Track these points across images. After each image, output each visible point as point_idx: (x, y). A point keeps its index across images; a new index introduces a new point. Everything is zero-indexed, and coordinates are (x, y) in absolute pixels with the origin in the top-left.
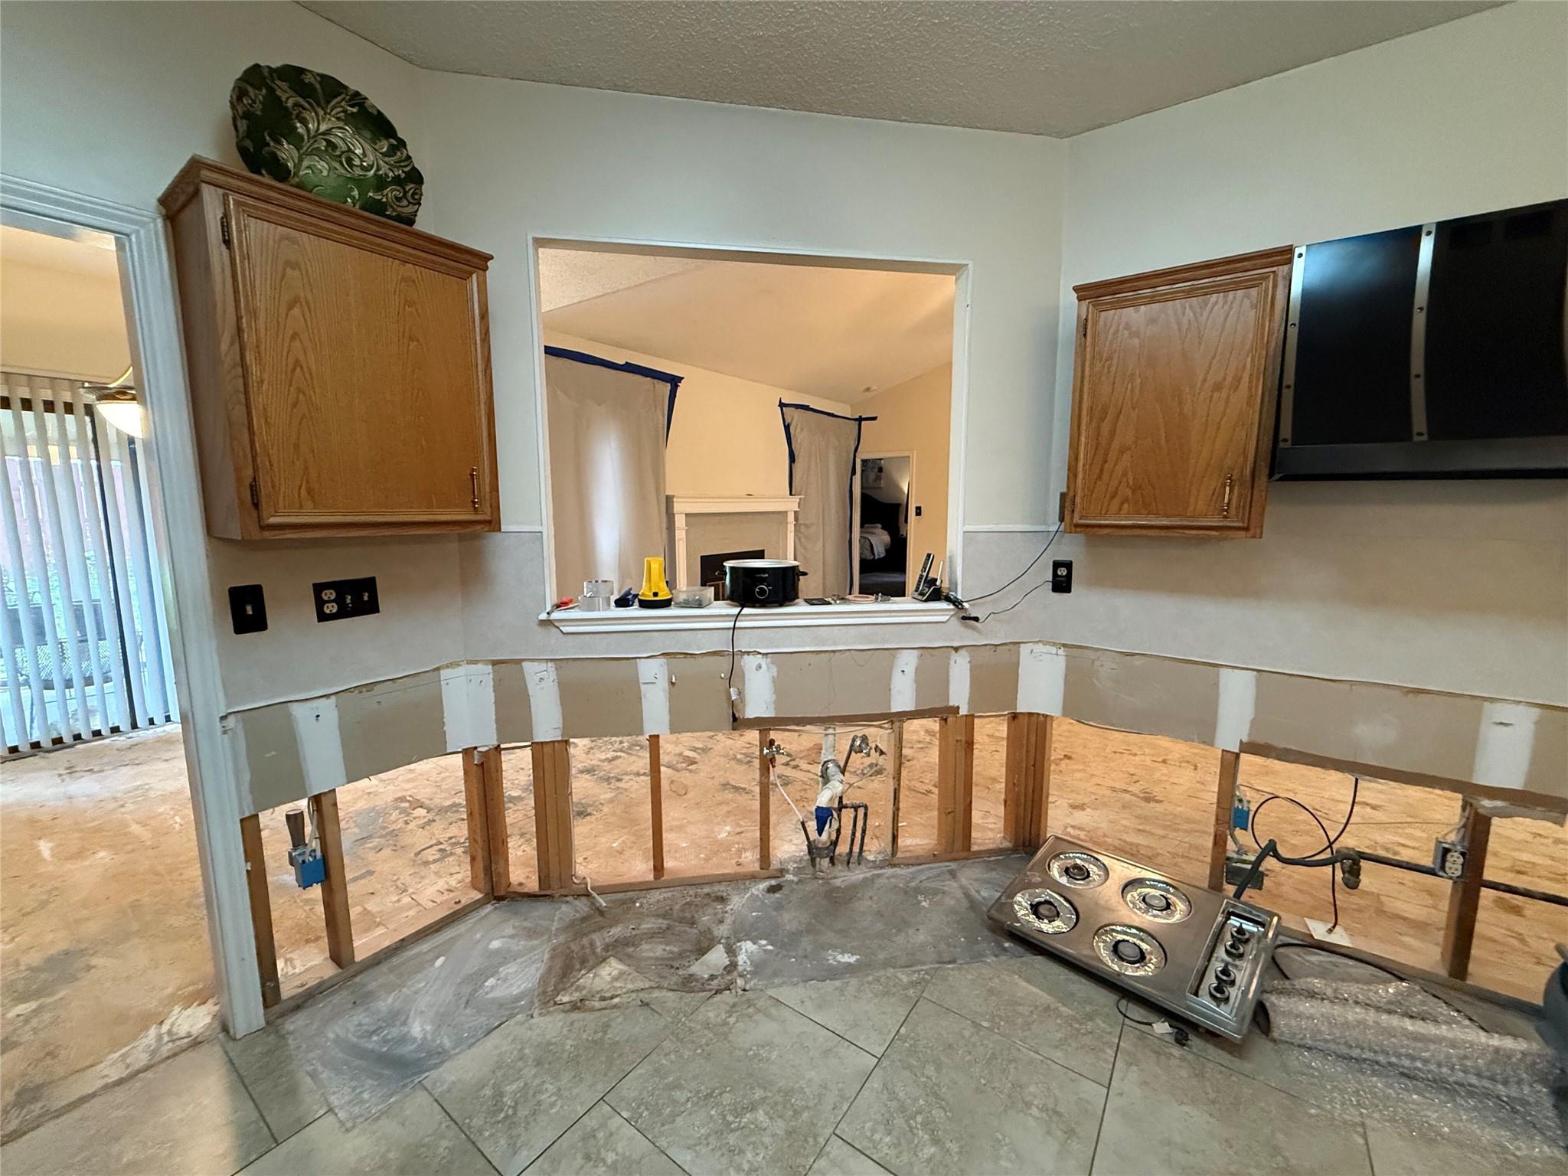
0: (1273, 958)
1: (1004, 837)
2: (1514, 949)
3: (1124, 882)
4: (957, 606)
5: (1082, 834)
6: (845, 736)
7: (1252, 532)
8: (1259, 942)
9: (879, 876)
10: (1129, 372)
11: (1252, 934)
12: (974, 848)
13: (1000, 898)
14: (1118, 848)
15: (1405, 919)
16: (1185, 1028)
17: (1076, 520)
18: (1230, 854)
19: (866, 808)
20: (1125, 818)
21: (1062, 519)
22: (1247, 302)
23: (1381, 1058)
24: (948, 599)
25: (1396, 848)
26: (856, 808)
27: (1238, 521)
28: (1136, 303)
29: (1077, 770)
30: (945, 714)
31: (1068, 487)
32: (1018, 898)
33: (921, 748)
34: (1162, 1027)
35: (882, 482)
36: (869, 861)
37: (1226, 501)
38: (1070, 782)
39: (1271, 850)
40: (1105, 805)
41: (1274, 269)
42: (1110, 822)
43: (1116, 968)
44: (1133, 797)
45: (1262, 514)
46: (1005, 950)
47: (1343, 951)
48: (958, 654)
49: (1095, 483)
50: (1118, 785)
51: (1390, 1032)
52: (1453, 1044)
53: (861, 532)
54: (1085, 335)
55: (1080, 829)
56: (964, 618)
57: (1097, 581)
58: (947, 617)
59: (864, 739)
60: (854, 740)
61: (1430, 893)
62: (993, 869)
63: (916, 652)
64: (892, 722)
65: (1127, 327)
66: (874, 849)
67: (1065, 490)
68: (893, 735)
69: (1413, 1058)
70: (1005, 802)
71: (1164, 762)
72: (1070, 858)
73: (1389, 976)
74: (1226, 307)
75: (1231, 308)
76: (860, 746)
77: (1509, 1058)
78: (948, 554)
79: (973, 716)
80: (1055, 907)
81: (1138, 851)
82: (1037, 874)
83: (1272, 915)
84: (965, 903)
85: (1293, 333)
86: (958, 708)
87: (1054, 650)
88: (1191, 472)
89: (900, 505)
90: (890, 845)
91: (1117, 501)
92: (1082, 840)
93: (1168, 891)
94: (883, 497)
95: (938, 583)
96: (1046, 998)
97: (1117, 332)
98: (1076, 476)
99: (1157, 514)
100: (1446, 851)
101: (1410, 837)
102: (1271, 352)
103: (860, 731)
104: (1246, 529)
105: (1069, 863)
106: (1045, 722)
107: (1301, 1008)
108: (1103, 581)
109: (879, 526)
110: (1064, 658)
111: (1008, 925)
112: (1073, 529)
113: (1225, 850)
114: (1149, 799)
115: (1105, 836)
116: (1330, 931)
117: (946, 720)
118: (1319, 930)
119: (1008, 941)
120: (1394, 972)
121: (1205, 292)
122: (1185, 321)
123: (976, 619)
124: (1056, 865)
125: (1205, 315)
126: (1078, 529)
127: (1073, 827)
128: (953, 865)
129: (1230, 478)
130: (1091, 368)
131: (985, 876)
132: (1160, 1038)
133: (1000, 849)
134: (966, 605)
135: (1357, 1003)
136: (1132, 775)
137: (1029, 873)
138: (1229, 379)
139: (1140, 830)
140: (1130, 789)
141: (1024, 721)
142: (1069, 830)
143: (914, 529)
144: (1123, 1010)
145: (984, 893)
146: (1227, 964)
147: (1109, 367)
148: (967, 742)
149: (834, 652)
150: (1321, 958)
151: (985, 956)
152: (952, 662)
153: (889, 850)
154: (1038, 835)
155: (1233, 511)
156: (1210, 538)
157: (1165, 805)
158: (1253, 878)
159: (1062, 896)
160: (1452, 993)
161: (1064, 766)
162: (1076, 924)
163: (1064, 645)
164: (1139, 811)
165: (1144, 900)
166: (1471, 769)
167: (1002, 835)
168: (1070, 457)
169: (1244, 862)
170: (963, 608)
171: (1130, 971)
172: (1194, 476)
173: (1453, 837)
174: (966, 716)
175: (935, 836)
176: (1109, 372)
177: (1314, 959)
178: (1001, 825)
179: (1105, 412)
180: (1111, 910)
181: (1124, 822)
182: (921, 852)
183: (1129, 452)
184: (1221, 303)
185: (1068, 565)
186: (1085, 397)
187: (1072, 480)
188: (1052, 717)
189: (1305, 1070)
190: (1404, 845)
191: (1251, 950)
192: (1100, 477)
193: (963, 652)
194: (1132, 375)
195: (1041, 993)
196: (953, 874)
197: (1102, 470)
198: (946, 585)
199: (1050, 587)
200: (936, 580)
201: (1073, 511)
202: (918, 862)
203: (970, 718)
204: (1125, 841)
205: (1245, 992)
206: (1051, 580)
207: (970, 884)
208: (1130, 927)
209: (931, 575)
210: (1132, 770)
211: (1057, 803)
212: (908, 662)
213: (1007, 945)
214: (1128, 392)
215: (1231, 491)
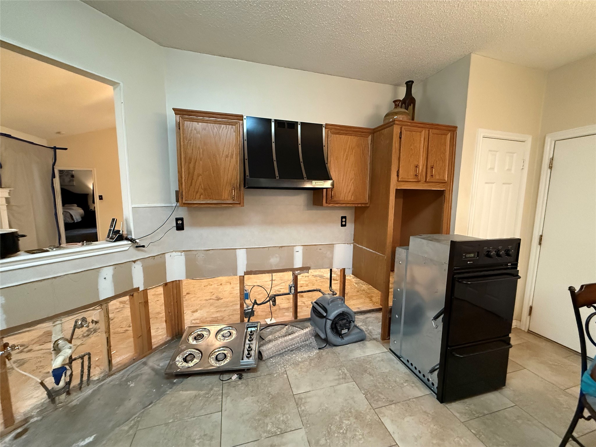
0: (260, 337)
1: (167, 336)
2: (303, 306)
3: (216, 332)
4: (133, 242)
5: (198, 321)
6: (69, 322)
7: (241, 204)
8: (256, 332)
9: (102, 385)
10: (197, 147)
11: (254, 331)
12: (154, 347)
13: (169, 363)
14: (211, 321)
15: (284, 308)
16: (241, 372)
17: (184, 201)
18: (245, 308)
19: (89, 354)
20: (212, 309)
21: (177, 201)
22: (232, 130)
23: (286, 350)
24: (127, 239)
25: (280, 290)
26: (82, 358)
27: (237, 201)
28: (198, 121)
29: (192, 297)
30: (132, 292)
31: (179, 188)
32: (177, 359)
33: (119, 311)
34: (235, 377)
35: (74, 182)
36: (95, 381)
37: (233, 194)
38: (190, 303)
39: (255, 303)
40: (205, 307)
41: (239, 121)
42: (207, 312)
43: (218, 365)
44: (213, 301)
45: (243, 199)
46: (175, 383)
47: (274, 324)
48: (135, 264)
49: (190, 187)
50: (208, 298)
51: (287, 341)
52: (298, 337)
53: (63, 209)
54: (179, 129)
55: (197, 319)
56: (137, 247)
57: (194, 224)
58: (128, 248)
59: (84, 320)
60: (76, 322)
61: (288, 299)
62: (164, 352)
63: (112, 267)
64: (101, 305)
65: (195, 129)
66: (97, 372)
67: (178, 189)
68: (102, 312)
69: (292, 345)
70: (166, 321)
71: (221, 284)
72: (196, 332)
73: (284, 326)
74: (227, 130)
75: (228, 131)
76: (81, 324)
77: (307, 334)
78: (124, 218)
79: (147, 290)
80: (193, 355)
81: (218, 319)
82: (184, 345)
83: (258, 323)
84: (153, 373)
85: (246, 142)
86: (139, 288)
87: (180, 254)
88: (222, 185)
89: (88, 194)
90: (108, 366)
91: (198, 194)
92: (198, 323)
93: (230, 329)
94: (76, 190)
95: (121, 232)
96: (193, 393)
97: (192, 130)
98: (182, 184)
99: (213, 199)
100: (291, 287)
101: (282, 286)
102: (240, 148)
103: (79, 316)
104: (240, 204)
105: (196, 335)
106: (179, 282)
107: (269, 347)
108: (196, 224)
109: (76, 205)
110: (184, 256)
111: (175, 372)
112: (183, 205)
113: (243, 308)
114: (218, 299)
115: (206, 318)
116: (271, 320)
117: (133, 295)
118: (269, 322)
119: (175, 379)
120: (284, 324)
121: (220, 123)
122: (215, 131)
123: (143, 246)
124: (191, 338)
125: (221, 130)
126: (185, 205)
127: (194, 320)
128: (144, 360)
129: (234, 187)
130: (184, 142)
131: (161, 356)
132: (235, 381)
133: (166, 342)
134: (137, 241)
135: (279, 337)
136: (212, 292)
137: (180, 346)
138: (230, 154)
139: (217, 311)
140: (212, 298)
141: (170, 286)
142: (193, 321)
143: (98, 207)
144: (222, 379)
145: (161, 364)
146: (249, 344)
147: (191, 143)
148: (145, 302)
149: (54, 278)
150: (270, 329)
151: (166, 392)
152: (133, 268)
153: (107, 369)
154: (182, 329)
155: (235, 198)
156: (230, 207)
157: (224, 299)
158: (251, 313)
159: (195, 349)
160: (296, 323)
161: (187, 297)
162: (202, 357)
163: (184, 251)
164: (216, 305)
165: (223, 336)
166: (293, 265)
167: (166, 335)
168: (178, 176)
169: (249, 309)
170: (136, 242)
171: (222, 363)
172: (223, 186)
173: (292, 283)
174: (143, 290)
175: (133, 350)
176: (190, 145)
177: (268, 330)
178: (165, 331)
179: (190, 159)
180: (212, 345)
181: (212, 311)
182: (126, 361)
183: (201, 176)
184: (225, 128)
185: (182, 219)
186: (182, 153)
187: (180, 186)
188: (182, 280)
189: (272, 364)
190: (281, 289)
191: (254, 337)
192: (191, 185)
193: (138, 262)
194: (199, 148)
195: (192, 392)
196: (145, 364)
197: (192, 182)
198: (125, 233)
199: (176, 229)
200: (120, 231)
201: (182, 198)
202: (126, 366)
203: (145, 291)
204: (213, 317)
205: (255, 351)
206: (175, 225)
207: (154, 364)
208: (220, 348)
209: (116, 229)
210: (212, 291)
211: (187, 313)
212: (108, 273)
213: (175, 381)
214: (198, 154)
215: (234, 191)
